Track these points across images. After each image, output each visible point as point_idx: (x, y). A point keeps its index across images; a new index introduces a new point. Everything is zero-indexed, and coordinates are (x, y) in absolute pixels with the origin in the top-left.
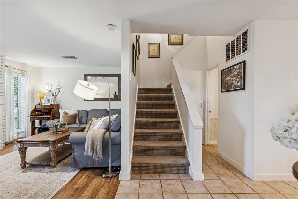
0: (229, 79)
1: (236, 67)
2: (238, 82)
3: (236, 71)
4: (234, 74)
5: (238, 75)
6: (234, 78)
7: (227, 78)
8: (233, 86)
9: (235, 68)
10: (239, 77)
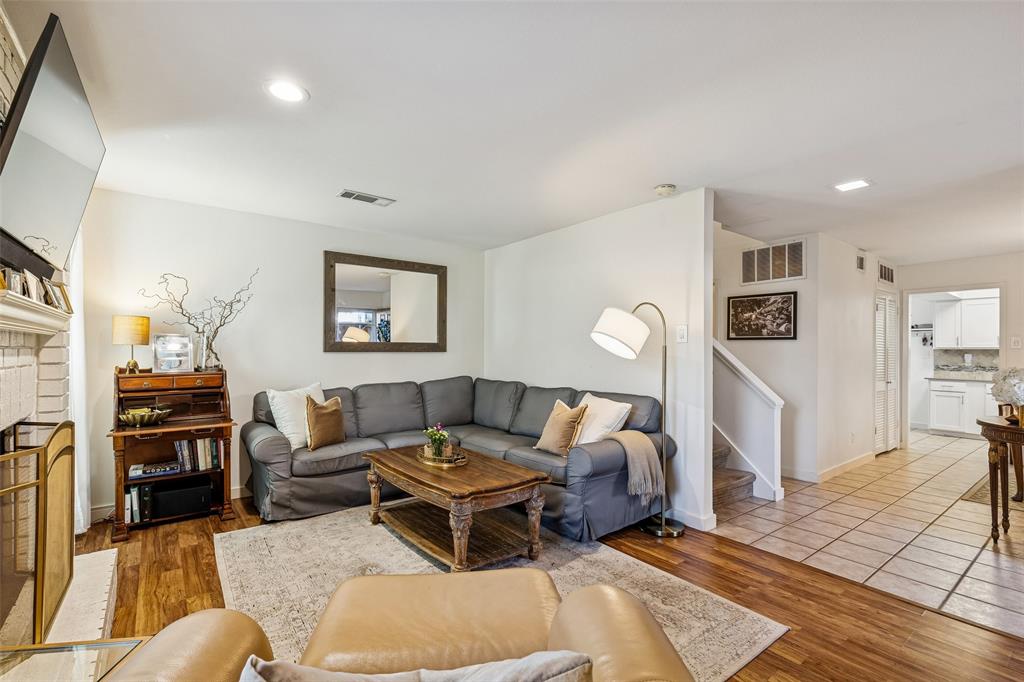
0: (754, 316)
1: (773, 299)
2: (779, 325)
3: (775, 305)
4: (769, 309)
5: (780, 313)
6: (769, 317)
7: (746, 315)
8: (765, 331)
9: (771, 301)
10: (783, 316)
